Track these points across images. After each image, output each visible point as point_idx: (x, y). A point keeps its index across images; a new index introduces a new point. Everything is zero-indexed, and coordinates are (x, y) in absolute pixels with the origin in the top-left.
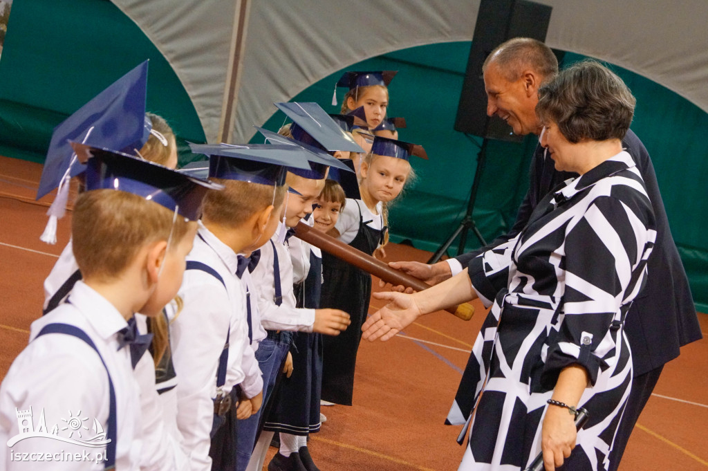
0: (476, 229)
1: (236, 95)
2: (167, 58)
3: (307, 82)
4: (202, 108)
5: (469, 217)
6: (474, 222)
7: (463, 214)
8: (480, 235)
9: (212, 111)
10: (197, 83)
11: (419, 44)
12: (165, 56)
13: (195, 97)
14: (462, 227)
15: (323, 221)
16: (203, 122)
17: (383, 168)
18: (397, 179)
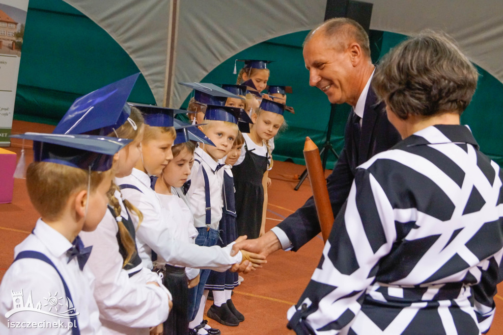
0: (333, 149)
1: (173, 72)
2: (128, 52)
3: (218, 61)
4: (152, 82)
5: (328, 142)
6: (331, 145)
7: (324, 140)
8: (336, 153)
9: (158, 84)
10: (148, 66)
11: (289, 33)
12: (126, 51)
13: (147, 76)
14: (324, 149)
16: (153, 91)
17: (267, 119)
18: (275, 126)
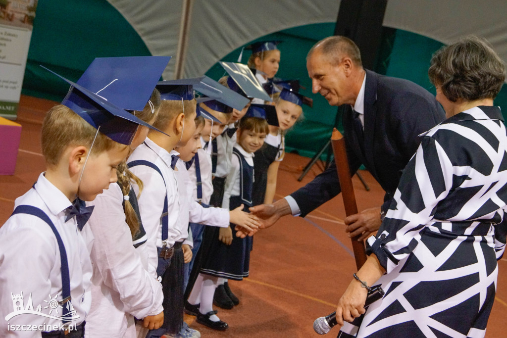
2: (140, 33)
3: (230, 49)
10: (159, 49)
11: (302, 24)
15: (253, 145)
17: (285, 108)
18: (293, 117)
